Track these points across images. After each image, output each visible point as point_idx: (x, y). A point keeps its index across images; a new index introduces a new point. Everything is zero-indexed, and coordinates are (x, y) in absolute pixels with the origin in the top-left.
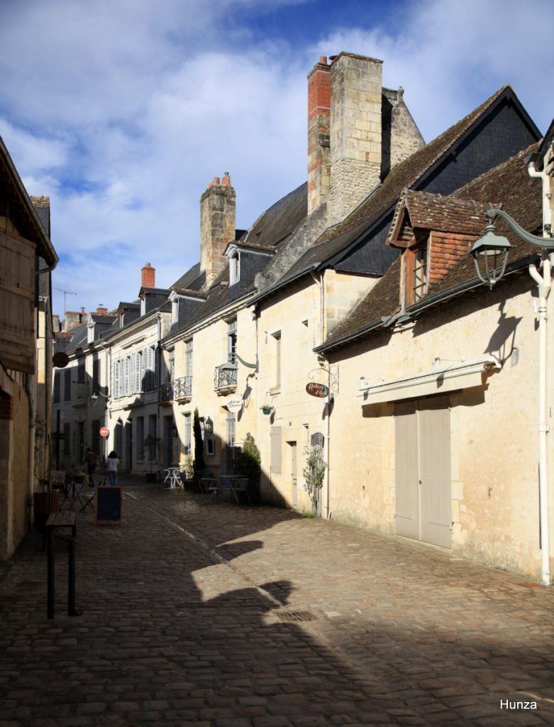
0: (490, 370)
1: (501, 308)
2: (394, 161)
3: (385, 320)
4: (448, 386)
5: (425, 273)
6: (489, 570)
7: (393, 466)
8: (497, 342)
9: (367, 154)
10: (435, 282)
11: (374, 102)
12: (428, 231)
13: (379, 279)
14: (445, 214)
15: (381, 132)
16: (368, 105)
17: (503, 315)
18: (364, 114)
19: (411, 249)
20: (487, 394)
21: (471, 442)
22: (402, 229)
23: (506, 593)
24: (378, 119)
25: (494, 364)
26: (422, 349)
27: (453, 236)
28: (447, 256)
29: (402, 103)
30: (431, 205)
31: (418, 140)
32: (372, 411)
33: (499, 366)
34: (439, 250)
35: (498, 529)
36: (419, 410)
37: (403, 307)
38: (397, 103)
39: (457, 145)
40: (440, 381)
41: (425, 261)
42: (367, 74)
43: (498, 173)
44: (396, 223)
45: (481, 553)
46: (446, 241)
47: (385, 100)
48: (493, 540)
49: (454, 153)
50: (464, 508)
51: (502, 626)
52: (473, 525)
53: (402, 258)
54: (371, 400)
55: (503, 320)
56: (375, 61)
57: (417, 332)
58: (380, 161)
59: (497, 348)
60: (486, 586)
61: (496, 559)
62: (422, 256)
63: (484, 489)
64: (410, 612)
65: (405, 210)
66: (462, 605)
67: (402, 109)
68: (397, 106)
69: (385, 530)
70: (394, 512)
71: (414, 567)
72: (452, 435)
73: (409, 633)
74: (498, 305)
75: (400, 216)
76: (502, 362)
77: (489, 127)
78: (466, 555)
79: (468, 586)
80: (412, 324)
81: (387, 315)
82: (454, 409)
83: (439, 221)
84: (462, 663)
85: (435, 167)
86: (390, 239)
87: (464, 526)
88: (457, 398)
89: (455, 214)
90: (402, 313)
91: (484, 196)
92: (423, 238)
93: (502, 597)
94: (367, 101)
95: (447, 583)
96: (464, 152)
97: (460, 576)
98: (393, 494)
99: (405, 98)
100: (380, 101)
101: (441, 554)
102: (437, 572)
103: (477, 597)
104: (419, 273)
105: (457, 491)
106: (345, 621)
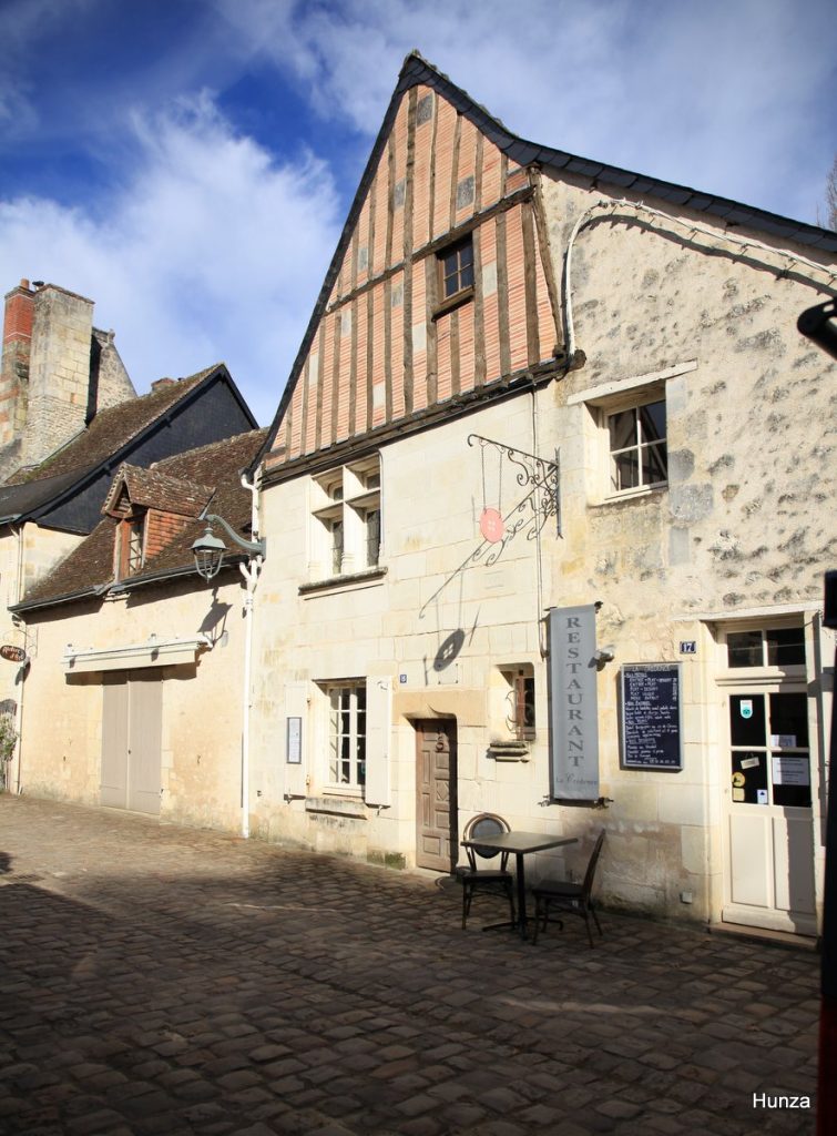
0: (203, 648)
1: (214, 594)
2: (100, 405)
3: (98, 589)
4: (162, 661)
5: (141, 545)
6: (196, 831)
7: (99, 736)
8: (209, 623)
9: (73, 394)
10: (151, 557)
11: (82, 342)
12: (147, 508)
13: (86, 537)
14: (163, 493)
15: (88, 374)
16: (76, 344)
17: (216, 600)
18: (71, 353)
19: (127, 520)
20: (199, 670)
21: (183, 713)
22: (119, 500)
23: (213, 846)
24: (86, 360)
25: (206, 644)
26: (136, 621)
27: (169, 515)
28: (164, 533)
29: (112, 347)
30: (150, 482)
31: (128, 387)
32: (77, 679)
33: (210, 645)
34: (156, 527)
35: (205, 792)
36: (131, 680)
37: (116, 576)
38: (106, 345)
39: (171, 412)
40: (155, 655)
41: (142, 535)
42: (75, 311)
43: (211, 452)
44: (113, 493)
45: (188, 816)
46: (163, 519)
47: (94, 340)
48: (200, 803)
49: (169, 419)
50: (173, 775)
51: (211, 868)
52: (182, 790)
53: (118, 528)
54: (78, 668)
55: (215, 604)
56: (86, 301)
57: (131, 604)
58: (86, 404)
59: (210, 629)
60: (196, 842)
61: (203, 820)
62: (139, 529)
63: (193, 757)
64: (133, 866)
65: (124, 483)
66: (176, 857)
67: (111, 353)
68: (107, 348)
69: (88, 801)
70: (100, 783)
71: (127, 833)
72: (164, 707)
73: (134, 880)
74: (212, 590)
75: (118, 488)
76: (214, 642)
77: (203, 398)
78: (173, 819)
79: (179, 843)
80: (125, 596)
81: (98, 583)
82: (166, 682)
83: (157, 499)
84: (182, 894)
85: (149, 429)
86: (106, 508)
87: (174, 792)
88: (170, 671)
89: (173, 495)
90: (115, 582)
91: (199, 473)
92: (140, 513)
93: (210, 849)
94: (75, 339)
95: (161, 843)
96: (178, 419)
97: (171, 836)
98: (99, 764)
99: (116, 341)
100: (90, 342)
101: (149, 820)
102: (149, 835)
103: (189, 852)
104: (135, 545)
105: (167, 760)
106: (74, 878)
